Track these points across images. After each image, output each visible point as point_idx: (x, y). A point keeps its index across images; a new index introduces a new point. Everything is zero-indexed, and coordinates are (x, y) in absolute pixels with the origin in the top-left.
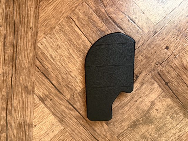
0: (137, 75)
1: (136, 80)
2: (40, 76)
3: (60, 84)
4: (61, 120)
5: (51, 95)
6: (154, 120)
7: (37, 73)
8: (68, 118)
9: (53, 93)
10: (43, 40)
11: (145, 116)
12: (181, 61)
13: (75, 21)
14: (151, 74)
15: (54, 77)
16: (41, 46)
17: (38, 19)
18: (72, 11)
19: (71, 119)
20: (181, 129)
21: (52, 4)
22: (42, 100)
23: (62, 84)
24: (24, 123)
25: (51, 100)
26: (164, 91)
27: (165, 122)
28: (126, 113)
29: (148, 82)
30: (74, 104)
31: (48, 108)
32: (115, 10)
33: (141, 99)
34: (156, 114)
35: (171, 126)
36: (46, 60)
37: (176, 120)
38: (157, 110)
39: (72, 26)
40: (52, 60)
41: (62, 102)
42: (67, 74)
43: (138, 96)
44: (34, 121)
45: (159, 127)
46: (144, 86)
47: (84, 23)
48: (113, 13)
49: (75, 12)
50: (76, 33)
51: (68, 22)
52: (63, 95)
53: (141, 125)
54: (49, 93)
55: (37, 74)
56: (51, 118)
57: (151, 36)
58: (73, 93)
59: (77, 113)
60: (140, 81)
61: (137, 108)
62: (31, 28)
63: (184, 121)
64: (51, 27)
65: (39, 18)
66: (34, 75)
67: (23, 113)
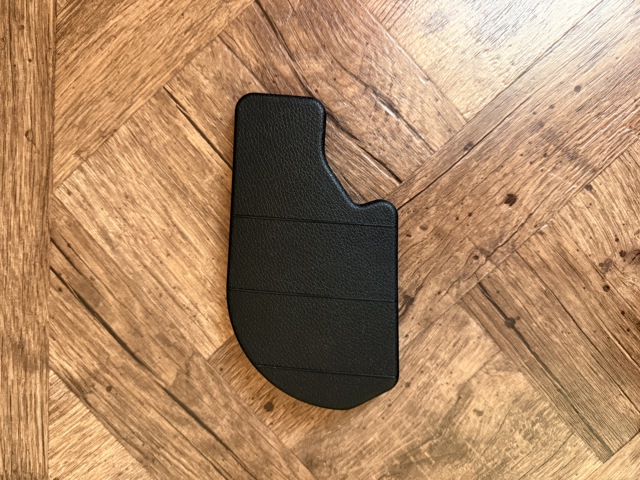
0: (408, 293)
1: (405, 311)
2: (67, 304)
3: (137, 332)
4: (146, 458)
5: (108, 372)
6: (469, 446)
7: (56, 294)
8: (173, 451)
9: (115, 367)
10: (73, 177)
11: (441, 434)
12: (559, 244)
13: (188, 108)
14: (454, 291)
15: (115, 309)
16: (66, 200)
17: (54, 100)
18: (176, 71)
19: (182, 454)
20: (561, 473)
21: (101, 48)
22: (78, 389)
23: (144, 333)
24: (15, 471)
25: (109, 389)
26: (502, 349)
27: (508, 454)
28: (373, 427)
29: (445, 319)
30: (190, 401)
31: (100, 416)
32: (328, 69)
33: (424, 379)
34: (477, 426)
35: (526, 465)
36: (87, 247)
37: (544, 444)
38: (480, 413)
39: (177, 127)
40: (107, 248)
41: (148, 397)
42: (161, 295)
43: (413, 365)
44: (51, 462)
45: (488, 469)
46: (433, 333)
47: (219, 115)
48: (322, 79)
49: (187, 77)
50: (191, 152)
51: (161, 112)
52: (150, 370)
53: (426, 467)
54: (100, 364)
55: (56, 299)
56: (110, 451)
57: (453, 158)
58: (187, 365)
59: (205, 431)
60: (419, 313)
61: (412, 410)
62: (26, 135)
63: (569, 448)
64: (100, 130)
65: (57, 97)
66: (45, 304)
67: (10, 438)
